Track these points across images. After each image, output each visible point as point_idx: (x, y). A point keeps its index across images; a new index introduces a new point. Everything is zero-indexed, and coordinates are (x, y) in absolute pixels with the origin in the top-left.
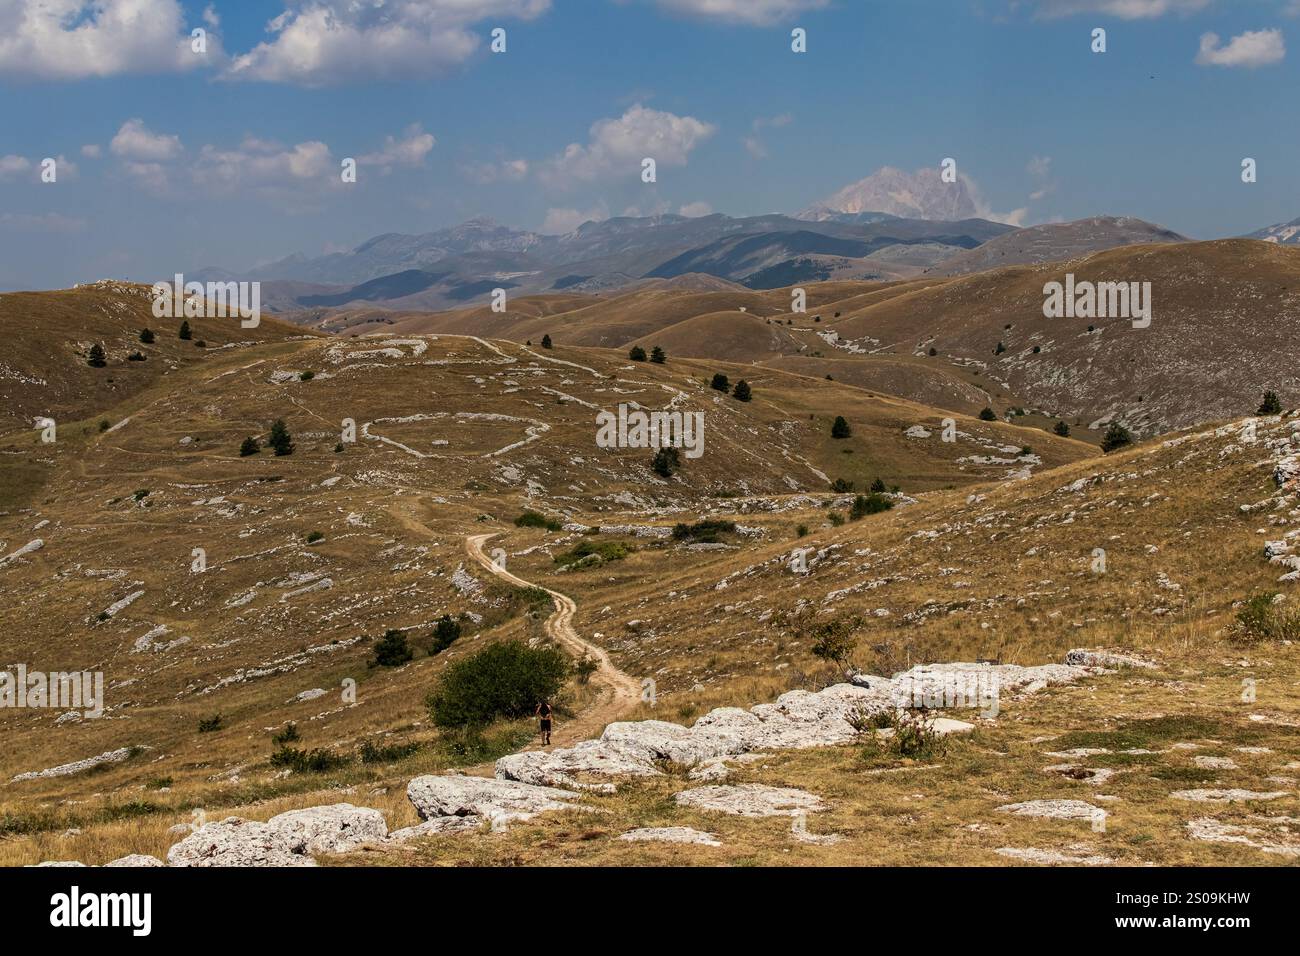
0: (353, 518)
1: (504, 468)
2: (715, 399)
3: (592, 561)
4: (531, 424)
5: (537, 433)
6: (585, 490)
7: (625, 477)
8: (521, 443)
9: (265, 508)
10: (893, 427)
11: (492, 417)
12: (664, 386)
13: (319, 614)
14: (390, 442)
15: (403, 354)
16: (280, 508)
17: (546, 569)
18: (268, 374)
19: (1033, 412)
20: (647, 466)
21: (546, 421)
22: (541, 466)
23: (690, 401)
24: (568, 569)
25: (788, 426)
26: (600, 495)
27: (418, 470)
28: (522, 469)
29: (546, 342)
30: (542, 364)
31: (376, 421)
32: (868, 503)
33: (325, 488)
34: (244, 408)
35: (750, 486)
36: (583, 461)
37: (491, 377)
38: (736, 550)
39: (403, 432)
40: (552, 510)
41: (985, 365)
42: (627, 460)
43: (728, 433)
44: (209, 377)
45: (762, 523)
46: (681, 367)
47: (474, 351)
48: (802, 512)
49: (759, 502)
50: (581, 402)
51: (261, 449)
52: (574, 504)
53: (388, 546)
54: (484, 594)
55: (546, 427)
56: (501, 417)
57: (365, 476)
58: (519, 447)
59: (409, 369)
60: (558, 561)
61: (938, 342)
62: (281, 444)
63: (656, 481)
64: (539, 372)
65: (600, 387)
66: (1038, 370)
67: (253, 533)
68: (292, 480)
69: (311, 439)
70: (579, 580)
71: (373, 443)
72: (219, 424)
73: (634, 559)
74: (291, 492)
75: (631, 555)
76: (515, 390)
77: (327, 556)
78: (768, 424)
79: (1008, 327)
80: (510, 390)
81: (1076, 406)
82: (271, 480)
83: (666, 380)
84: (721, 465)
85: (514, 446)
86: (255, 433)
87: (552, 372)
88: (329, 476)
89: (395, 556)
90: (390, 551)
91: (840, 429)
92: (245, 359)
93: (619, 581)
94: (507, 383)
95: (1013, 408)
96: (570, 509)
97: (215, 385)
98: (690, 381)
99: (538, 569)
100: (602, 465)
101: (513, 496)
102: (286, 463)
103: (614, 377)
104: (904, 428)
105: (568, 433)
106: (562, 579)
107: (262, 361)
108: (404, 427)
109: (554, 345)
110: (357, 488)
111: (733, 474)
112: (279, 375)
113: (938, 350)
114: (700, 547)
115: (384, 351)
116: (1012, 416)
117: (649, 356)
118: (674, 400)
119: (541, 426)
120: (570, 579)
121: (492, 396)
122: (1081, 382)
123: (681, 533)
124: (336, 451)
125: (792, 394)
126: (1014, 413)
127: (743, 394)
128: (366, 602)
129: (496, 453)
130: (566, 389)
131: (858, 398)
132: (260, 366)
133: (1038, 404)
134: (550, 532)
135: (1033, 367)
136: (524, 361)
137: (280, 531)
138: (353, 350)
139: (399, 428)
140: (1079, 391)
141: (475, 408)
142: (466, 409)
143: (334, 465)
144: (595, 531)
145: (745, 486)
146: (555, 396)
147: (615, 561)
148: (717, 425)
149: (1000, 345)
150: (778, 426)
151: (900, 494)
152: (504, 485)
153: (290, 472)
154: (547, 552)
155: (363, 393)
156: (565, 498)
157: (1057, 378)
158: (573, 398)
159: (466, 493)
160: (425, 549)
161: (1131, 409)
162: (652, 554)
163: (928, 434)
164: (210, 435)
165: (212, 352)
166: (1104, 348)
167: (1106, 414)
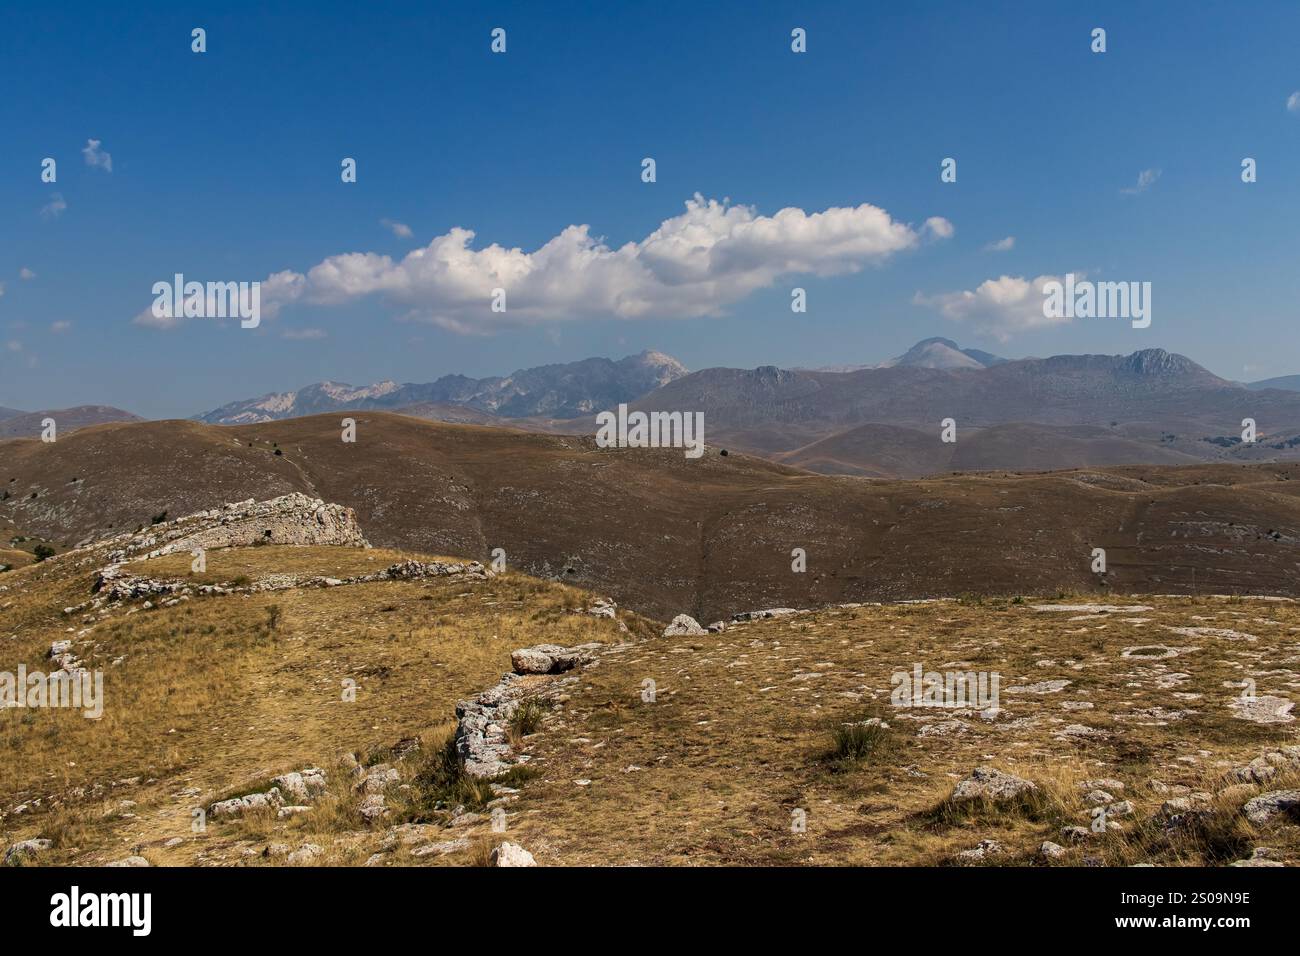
19: (32, 539)
66: (35, 509)
79: (13, 480)
81: (65, 533)
95: (17, 537)
116: (16, 542)
122: (68, 516)
126: (17, 540)
133: (36, 533)
135: (33, 508)
140: (67, 523)
149: (7, 492)
167: (86, 538)
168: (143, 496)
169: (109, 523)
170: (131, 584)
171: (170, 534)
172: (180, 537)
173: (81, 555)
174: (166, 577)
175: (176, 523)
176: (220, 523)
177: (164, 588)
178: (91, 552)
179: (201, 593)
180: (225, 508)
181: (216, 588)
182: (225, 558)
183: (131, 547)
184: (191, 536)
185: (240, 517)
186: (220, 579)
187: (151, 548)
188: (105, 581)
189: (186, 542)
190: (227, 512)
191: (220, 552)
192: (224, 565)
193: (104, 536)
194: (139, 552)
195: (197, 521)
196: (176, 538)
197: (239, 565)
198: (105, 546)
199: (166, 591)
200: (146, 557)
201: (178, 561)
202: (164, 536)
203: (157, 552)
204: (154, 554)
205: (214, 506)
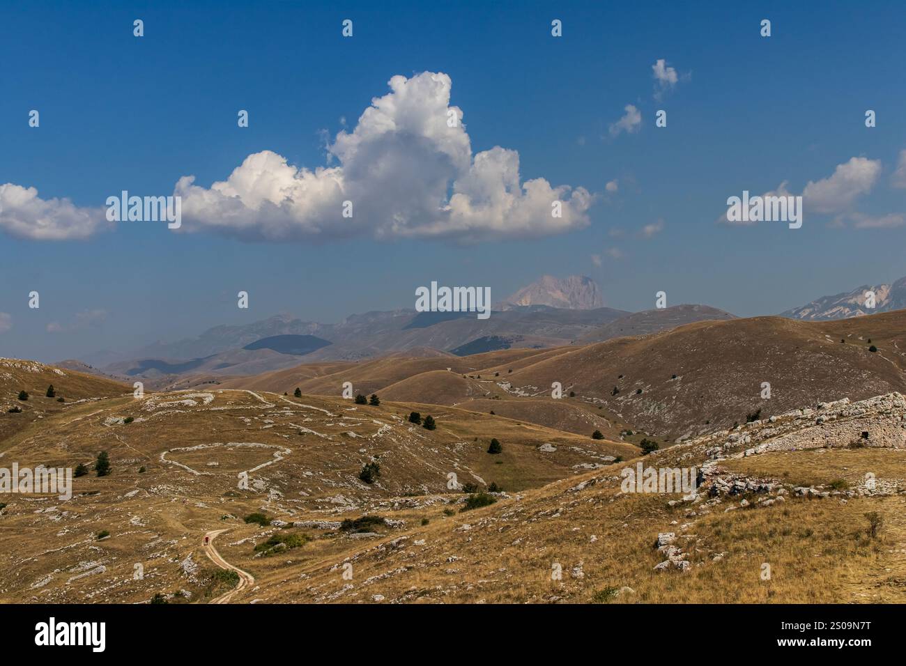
0: (135, 520)
1: (255, 480)
2: (410, 429)
3: (279, 548)
4: (279, 450)
5: (282, 455)
6: (311, 495)
7: (341, 485)
8: (269, 463)
9: (82, 514)
10: (531, 445)
11: (252, 445)
12: (375, 421)
13: (85, 594)
14: (178, 464)
15: (196, 403)
16: (92, 514)
17: (248, 555)
18: (103, 420)
19: (638, 433)
20: (357, 477)
21: (289, 447)
22: (282, 479)
23: (391, 431)
24: (262, 555)
25: (459, 446)
26: (320, 498)
27: (194, 484)
28: (268, 481)
29: (298, 393)
30: (292, 408)
31: (171, 450)
32: (477, 500)
33: (127, 499)
34: (83, 444)
35: (429, 488)
36: (312, 474)
37: (256, 418)
38: (383, 537)
39: (188, 457)
40: (281, 510)
41: (606, 402)
42: (343, 473)
43: (416, 452)
44: (63, 422)
45: (404, 517)
46: (390, 408)
47: (247, 400)
48: (435, 508)
49: (407, 501)
50: (316, 433)
51: (90, 471)
52: (301, 505)
53: (153, 540)
54: (196, 576)
55: (288, 451)
56: (258, 445)
57: (156, 489)
58: (267, 466)
59: (201, 413)
60: (256, 549)
61: (575, 388)
62: (103, 468)
63: (362, 487)
64: (289, 413)
65: (330, 422)
66: (640, 404)
67: (67, 532)
68: (105, 493)
69: (125, 464)
70: (267, 563)
71: (166, 466)
72: (65, 455)
73: (311, 545)
74: (103, 502)
75: (310, 543)
76: (271, 426)
77: (107, 549)
78: (445, 445)
79: (621, 377)
80: (267, 427)
81: (666, 428)
82: (91, 494)
83: (376, 417)
84: (410, 474)
85: (264, 465)
86: (88, 461)
87: (298, 413)
88: (131, 490)
89: (155, 548)
90: (152, 544)
91: (494, 448)
92: (90, 410)
93: (295, 563)
94: (266, 421)
95: (625, 431)
96: (298, 509)
97: (66, 428)
98: (394, 417)
99: (242, 555)
100: (325, 477)
101: (257, 501)
102: (105, 481)
103: (341, 416)
104: (538, 446)
105: (303, 455)
106: (255, 563)
107: (102, 410)
108: (190, 454)
109: (303, 395)
110: (149, 498)
111: (418, 480)
112: (110, 420)
113: (576, 393)
114: (358, 536)
115: (184, 401)
116: (624, 435)
117: (369, 401)
118: (380, 430)
119: (285, 451)
120: (261, 562)
121: (253, 430)
122: (669, 412)
123: (347, 526)
124: (140, 472)
125: (465, 424)
126: (625, 433)
127: (429, 425)
128: (119, 584)
129: (251, 471)
130: (307, 425)
131: (510, 426)
132: (99, 414)
133: (642, 427)
134: (262, 527)
135: (638, 403)
136: (280, 406)
137: (84, 531)
138: (162, 401)
139: (186, 455)
140: (668, 418)
141: (240, 439)
142: (233, 440)
143: (136, 482)
144: (291, 525)
145: (425, 488)
146: (298, 429)
147: (297, 548)
148: (409, 446)
149: (616, 388)
150: (452, 447)
151: (503, 493)
152: (253, 492)
153: (105, 488)
154: (254, 542)
155: (166, 431)
156: (295, 501)
157: (653, 410)
158: (310, 431)
159: (222, 499)
160: (176, 542)
161: (702, 429)
162: (323, 541)
163: (554, 449)
164: (57, 464)
165: (68, 405)
166: (683, 389)
167: (686, 433)
168: (738, 394)
169: (706, 419)
170: (728, 482)
171: (764, 432)
172: (774, 435)
173: (682, 451)
174: (762, 476)
175: (770, 421)
176: (814, 423)
177: (760, 487)
178: (691, 447)
179: (797, 495)
180: (819, 407)
181: (812, 491)
182: (820, 459)
183: (727, 444)
184: (785, 436)
185: (835, 417)
186: (817, 482)
187: (746, 446)
188: (705, 477)
189: (780, 441)
190: (821, 412)
191: (815, 453)
192: (819, 467)
193: (702, 432)
194: (735, 450)
195: (791, 420)
196: (770, 437)
197: (835, 467)
198: (703, 443)
199: (762, 491)
200: (741, 455)
201: (773, 460)
202: (759, 435)
203: (752, 451)
204: (749, 452)
205: (808, 404)
